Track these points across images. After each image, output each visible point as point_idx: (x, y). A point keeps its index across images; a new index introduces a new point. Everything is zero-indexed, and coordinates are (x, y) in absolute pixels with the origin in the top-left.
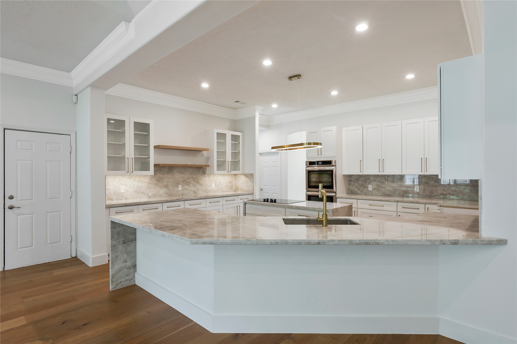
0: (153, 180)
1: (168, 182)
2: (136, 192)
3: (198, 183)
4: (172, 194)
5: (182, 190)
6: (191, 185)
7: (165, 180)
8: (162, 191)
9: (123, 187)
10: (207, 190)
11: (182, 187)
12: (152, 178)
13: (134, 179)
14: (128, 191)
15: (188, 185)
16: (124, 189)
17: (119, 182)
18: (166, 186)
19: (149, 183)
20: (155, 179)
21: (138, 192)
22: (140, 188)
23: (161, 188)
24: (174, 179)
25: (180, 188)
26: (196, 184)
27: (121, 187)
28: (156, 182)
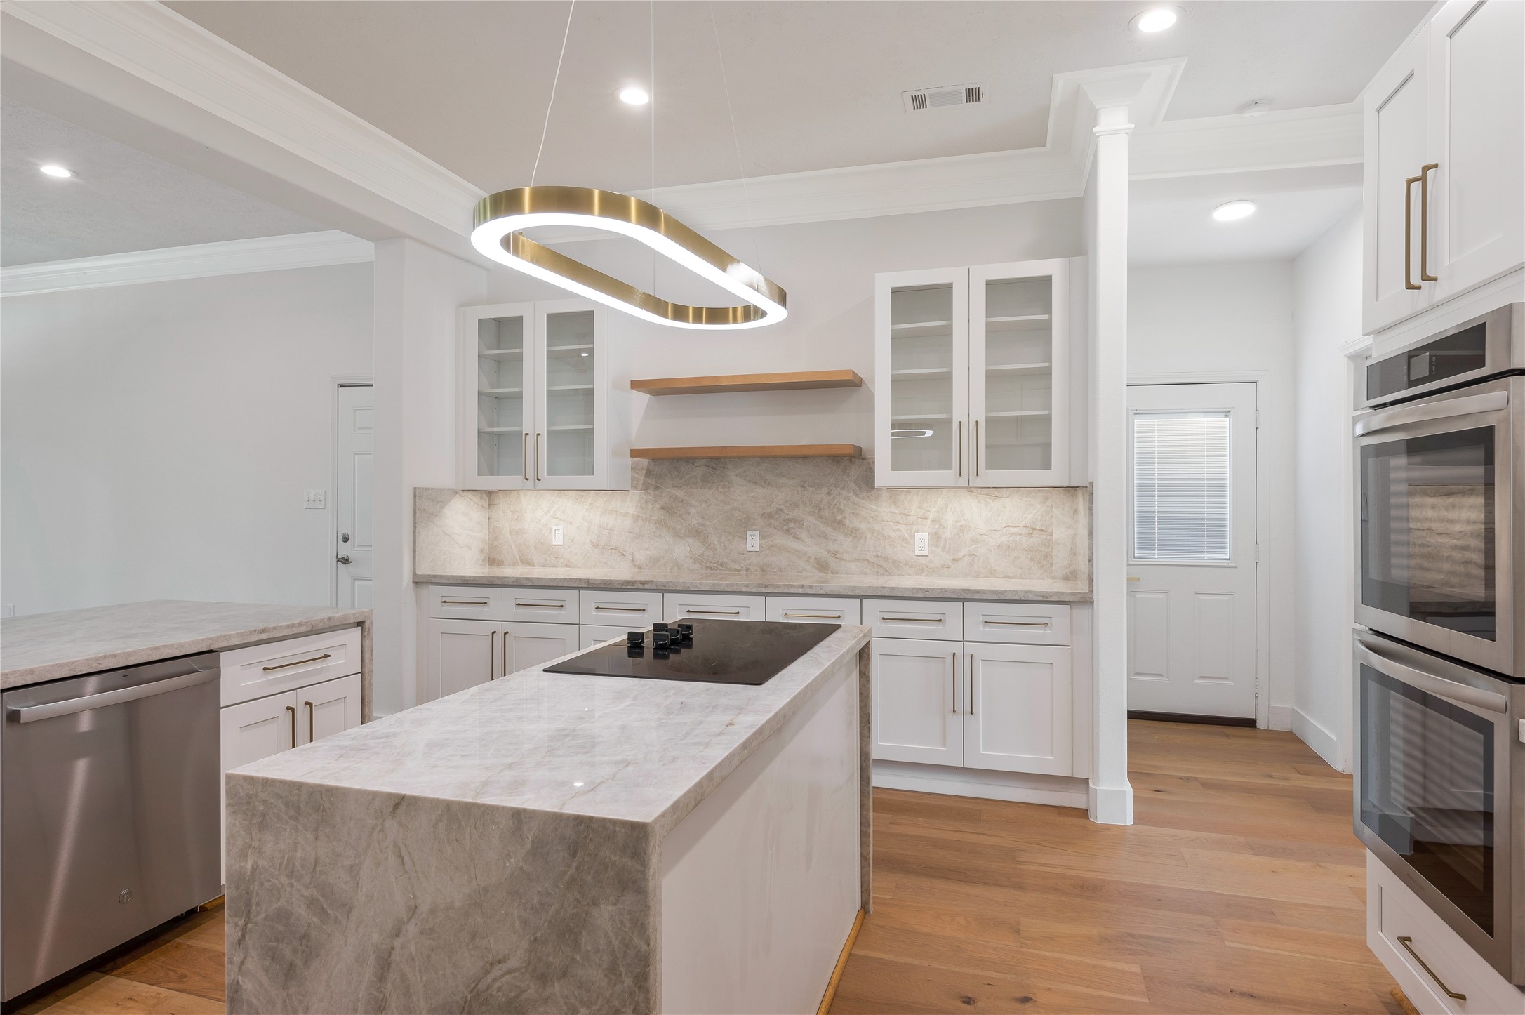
0: (650, 506)
1: (703, 518)
2: (597, 546)
3: (839, 525)
4: (722, 565)
5: (761, 551)
6: (803, 535)
7: (692, 510)
8: (683, 550)
9: (560, 527)
10: (886, 559)
11: (762, 537)
12: (647, 502)
13: (591, 504)
14: (572, 541)
15: (787, 531)
16: (561, 533)
17: (549, 510)
18: (698, 533)
19: (636, 518)
20: (658, 506)
21: (604, 548)
22: (609, 533)
23: (680, 537)
24: (728, 507)
25: (753, 542)
26: (828, 530)
27: (554, 528)
28: (663, 517)
